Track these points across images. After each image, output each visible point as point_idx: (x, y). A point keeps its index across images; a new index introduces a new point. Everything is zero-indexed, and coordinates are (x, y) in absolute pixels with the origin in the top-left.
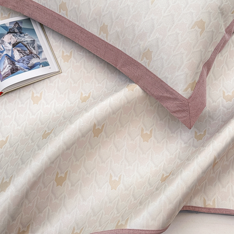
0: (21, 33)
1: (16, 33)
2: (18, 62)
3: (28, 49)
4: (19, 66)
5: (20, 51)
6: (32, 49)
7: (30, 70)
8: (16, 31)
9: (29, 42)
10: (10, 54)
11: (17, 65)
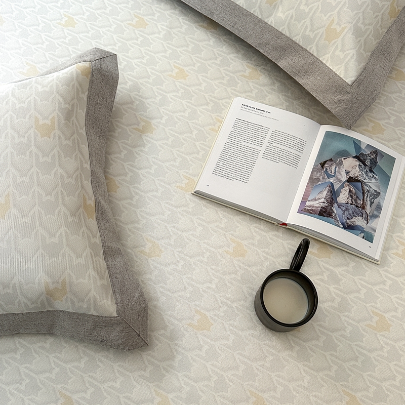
0: (371, 171)
1: (365, 165)
2: (340, 206)
3: (363, 199)
4: (335, 212)
5: (352, 193)
6: (369, 203)
7: (345, 228)
8: (368, 163)
9: (371, 190)
10: (336, 187)
11: (335, 209)
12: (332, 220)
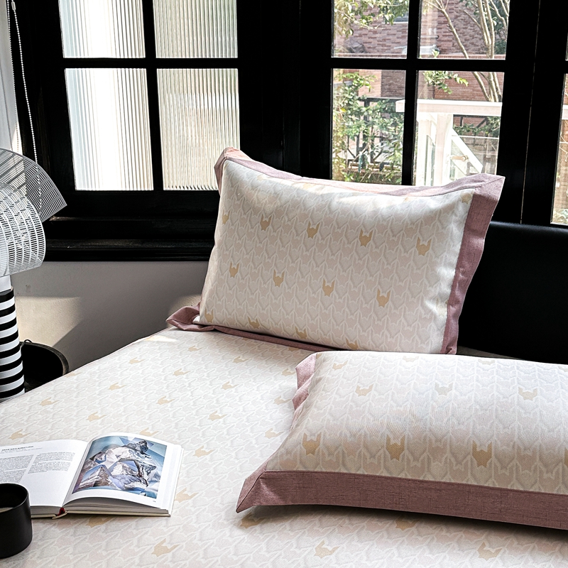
0: (143, 453)
1: (136, 450)
2: (114, 477)
3: (139, 471)
4: (111, 482)
5: (126, 468)
6: (145, 473)
7: (124, 490)
8: (138, 448)
9: (146, 465)
10: (109, 467)
11: (110, 479)
12: (109, 487)
